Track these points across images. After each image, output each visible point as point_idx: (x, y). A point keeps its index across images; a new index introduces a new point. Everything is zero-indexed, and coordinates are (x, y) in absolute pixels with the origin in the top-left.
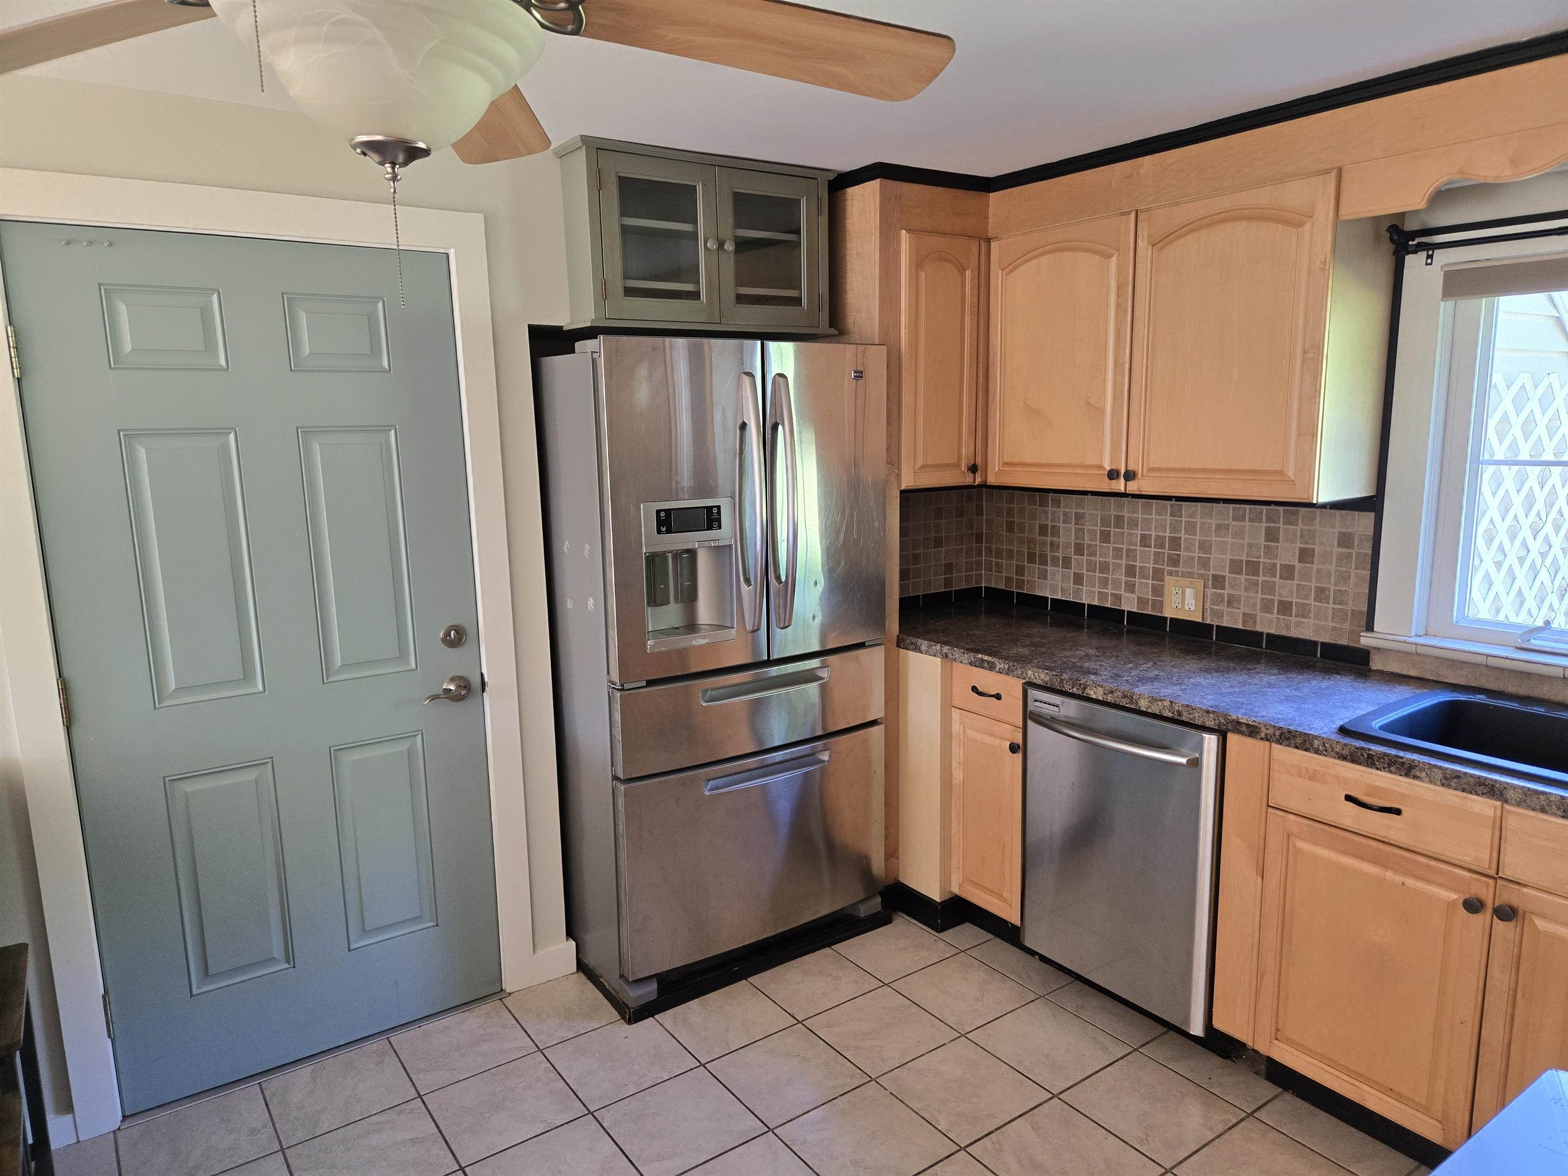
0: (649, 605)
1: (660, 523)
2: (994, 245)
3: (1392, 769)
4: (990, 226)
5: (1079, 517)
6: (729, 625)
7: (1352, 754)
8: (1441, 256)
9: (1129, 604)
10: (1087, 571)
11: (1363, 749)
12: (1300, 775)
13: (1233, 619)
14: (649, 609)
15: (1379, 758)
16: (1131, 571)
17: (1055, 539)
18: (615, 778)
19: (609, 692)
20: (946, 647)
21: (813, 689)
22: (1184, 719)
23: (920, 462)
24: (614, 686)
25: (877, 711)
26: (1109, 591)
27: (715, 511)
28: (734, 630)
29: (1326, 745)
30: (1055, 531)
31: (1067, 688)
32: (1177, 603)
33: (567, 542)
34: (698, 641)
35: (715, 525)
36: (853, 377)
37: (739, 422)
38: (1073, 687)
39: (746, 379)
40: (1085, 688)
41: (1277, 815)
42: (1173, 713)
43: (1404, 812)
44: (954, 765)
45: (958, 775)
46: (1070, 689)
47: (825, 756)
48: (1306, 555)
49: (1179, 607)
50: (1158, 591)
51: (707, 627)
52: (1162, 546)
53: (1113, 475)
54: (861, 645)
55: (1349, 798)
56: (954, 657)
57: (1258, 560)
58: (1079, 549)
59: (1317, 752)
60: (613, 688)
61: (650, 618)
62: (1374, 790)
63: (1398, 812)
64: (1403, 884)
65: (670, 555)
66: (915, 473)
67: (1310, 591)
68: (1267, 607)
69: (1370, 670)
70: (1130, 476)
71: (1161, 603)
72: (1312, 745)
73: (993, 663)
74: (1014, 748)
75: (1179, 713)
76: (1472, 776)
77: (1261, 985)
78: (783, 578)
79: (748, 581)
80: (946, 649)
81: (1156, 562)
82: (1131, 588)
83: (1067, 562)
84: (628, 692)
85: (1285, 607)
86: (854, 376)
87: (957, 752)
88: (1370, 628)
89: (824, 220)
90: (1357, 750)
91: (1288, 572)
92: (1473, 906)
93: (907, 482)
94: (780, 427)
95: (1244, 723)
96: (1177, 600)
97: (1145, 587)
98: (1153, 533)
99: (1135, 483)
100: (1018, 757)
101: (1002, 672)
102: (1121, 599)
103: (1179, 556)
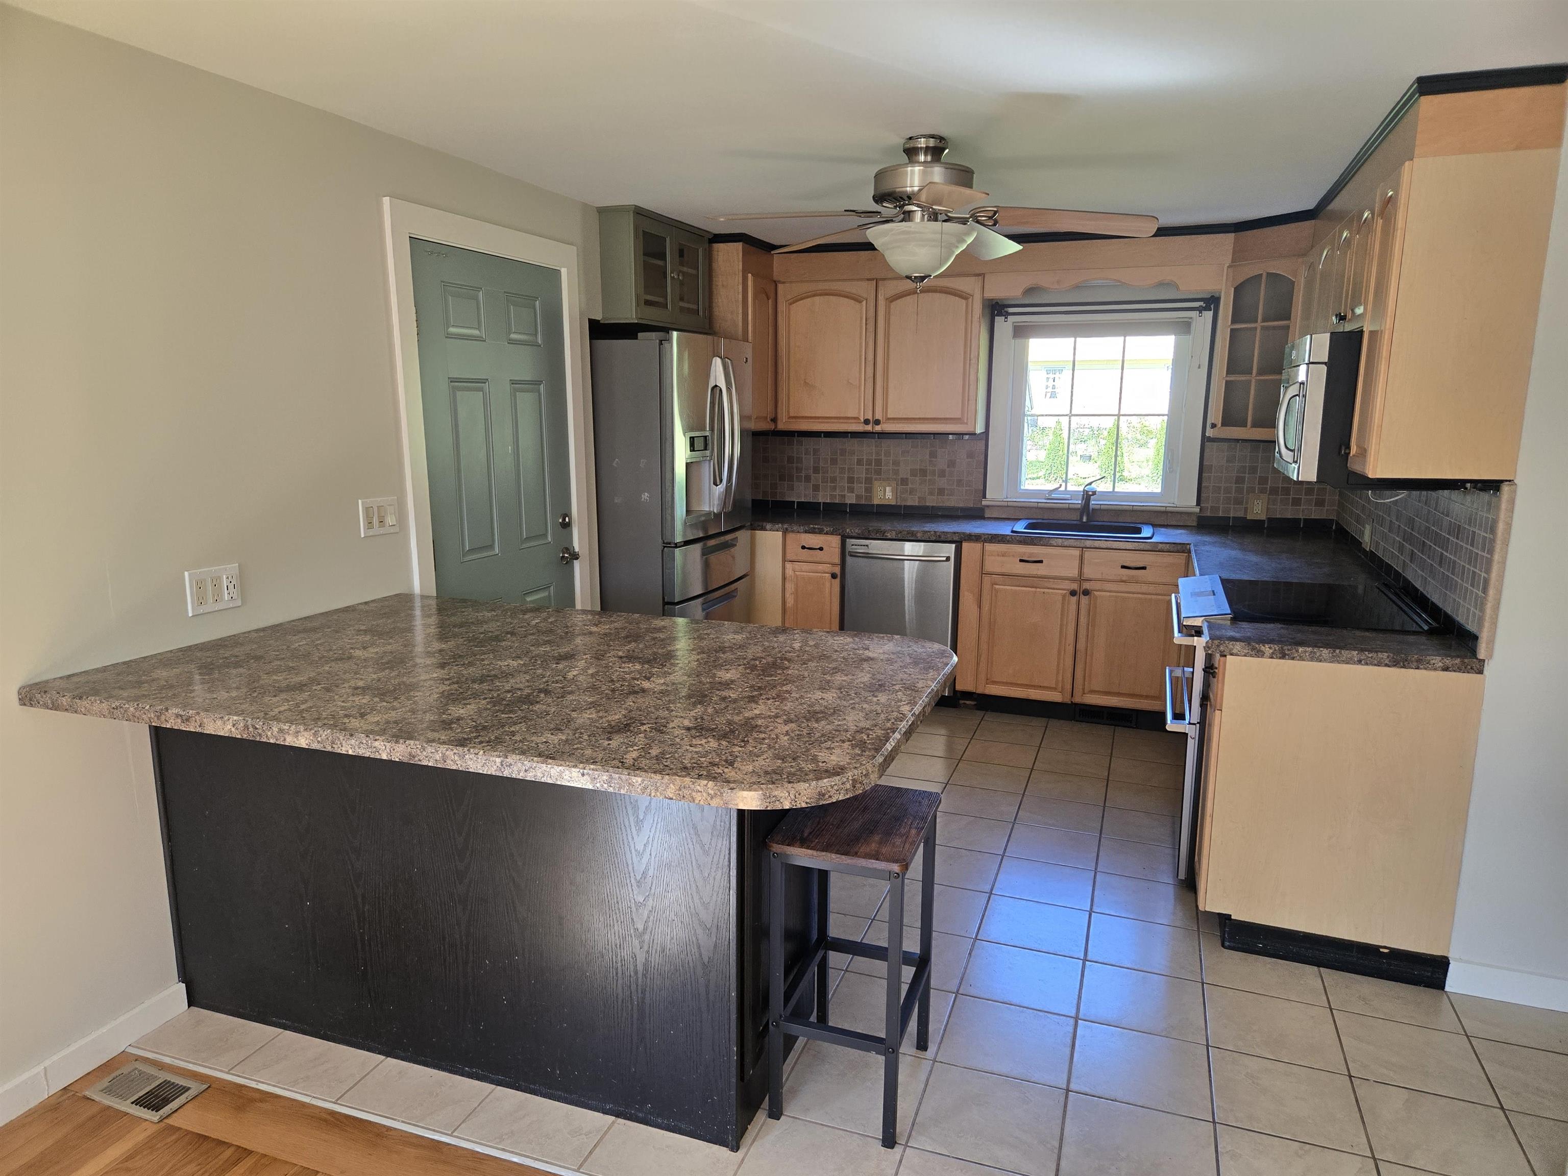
1: (691, 445)
2: (780, 286)
3: (1042, 543)
4: (775, 274)
5: (816, 451)
8: (1011, 319)
9: (851, 499)
10: (822, 482)
12: (998, 555)
13: (912, 501)
15: (1036, 539)
16: (851, 480)
17: (799, 465)
18: (668, 603)
19: (663, 550)
20: (786, 525)
22: (942, 539)
25: (743, 570)
26: (837, 492)
27: (707, 438)
29: (1013, 538)
30: (800, 460)
31: (872, 535)
32: (881, 496)
33: (617, 460)
35: (707, 447)
38: (876, 534)
39: (719, 360)
40: (884, 533)
41: (987, 577)
42: (936, 537)
43: (1044, 562)
44: (789, 595)
45: (790, 601)
49: (882, 498)
50: (869, 490)
52: (870, 464)
54: (738, 528)
55: (1021, 561)
56: (792, 530)
57: (926, 468)
58: (816, 470)
59: (1010, 543)
60: (669, 547)
62: (1031, 554)
63: (1041, 562)
64: (1044, 592)
67: (954, 482)
68: (931, 493)
69: (986, 517)
70: (877, 422)
71: (871, 497)
72: (1006, 539)
74: (834, 576)
75: (940, 536)
77: (980, 661)
79: (716, 483)
81: (866, 474)
82: (851, 490)
83: (808, 479)
84: (679, 548)
85: (941, 492)
86: (745, 361)
87: (790, 587)
88: (984, 496)
89: (706, 263)
90: (1022, 540)
91: (942, 474)
92: (1073, 593)
95: (972, 536)
96: (881, 494)
97: (860, 489)
98: (865, 458)
99: (879, 426)
100: (838, 581)
101: (827, 533)
102: (845, 497)
103: (881, 469)
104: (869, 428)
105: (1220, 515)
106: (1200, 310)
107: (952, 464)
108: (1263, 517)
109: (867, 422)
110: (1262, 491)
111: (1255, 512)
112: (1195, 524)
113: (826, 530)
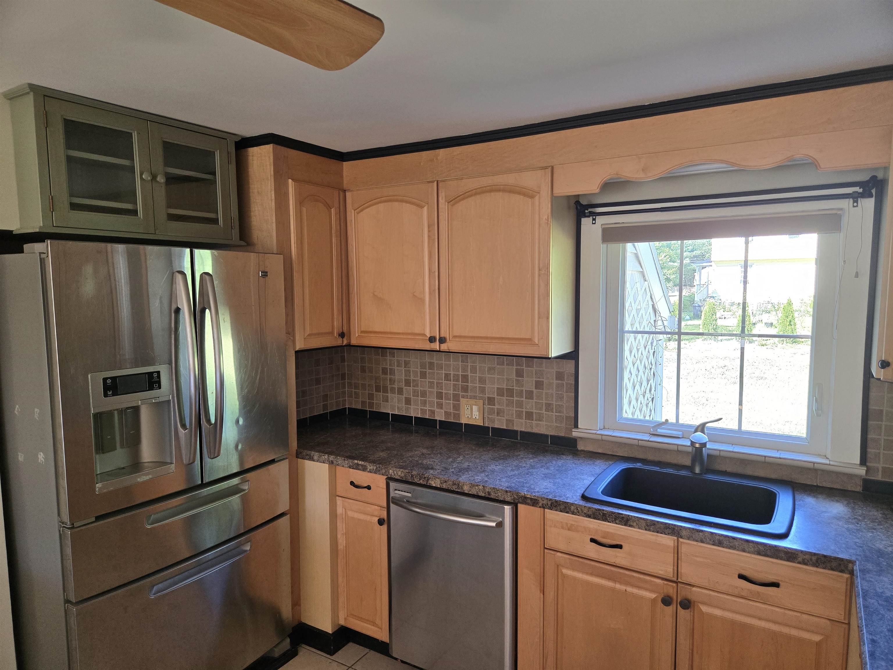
0: (97, 452)
1: (106, 388)
2: (348, 194)
3: (617, 521)
4: (345, 182)
5: (407, 364)
6: (169, 461)
7: (594, 514)
8: (600, 220)
9: (440, 416)
10: (413, 396)
11: (599, 510)
12: (563, 528)
13: (500, 423)
14: (97, 456)
15: (610, 516)
16: (440, 395)
17: (392, 376)
18: (67, 601)
19: (60, 531)
20: (332, 457)
21: (235, 499)
22: (492, 497)
23: (308, 332)
24: (64, 525)
25: (283, 506)
26: (427, 408)
27: (155, 375)
28: (173, 465)
29: (579, 509)
30: (392, 372)
31: (416, 480)
32: (468, 414)
33: (17, 406)
34: (142, 478)
35: (156, 386)
36: (260, 275)
37: (174, 307)
38: (420, 480)
39: (179, 277)
40: (428, 480)
41: (551, 553)
42: (485, 493)
43: (624, 547)
44: (339, 536)
45: (342, 541)
46: (418, 481)
47: (247, 547)
48: (539, 385)
49: (470, 417)
50: (457, 407)
51: (150, 465)
52: (457, 380)
53: (432, 340)
54: (273, 461)
55: (593, 540)
56: (337, 463)
57: (512, 388)
58: (408, 383)
59: (573, 513)
60: (64, 527)
61: (98, 462)
62: (606, 535)
63: (620, 547)
64: (626, 591)
65: (116, 412)
66: (305, 339)
67: (543, 405)
68: (519, 415)
69: (578, 450)
70: (442, 340)
72: (571, 509)
73: (365, 466)
74: (381, 522)
75: (489, 493)
76: (662, 523)
78: (213, 421)
79: (184, 426)
80: (332, 458)
81: (454, 390)
82: (440, 406)
83: (400, 391)
84: (79, 529)
85: (529, 415)
86: (262, 275)
87: (341, 527)
88: (576, 426)
89: (233, 168)
90: (596, 511)
91: (530, 395)
92: (667, 601)
93: (300, 345)
94: (207, 311)
95: (529, 498)
97: (448, 404)
98: (452, 373)
99: (449, 345)
100: (384, 528)
101: (371, 472)
102: (435, 413)
103: (468, 386)
104: (436, 346)
106: (855, 197)
112: (859, 489)
113: (370, 467)
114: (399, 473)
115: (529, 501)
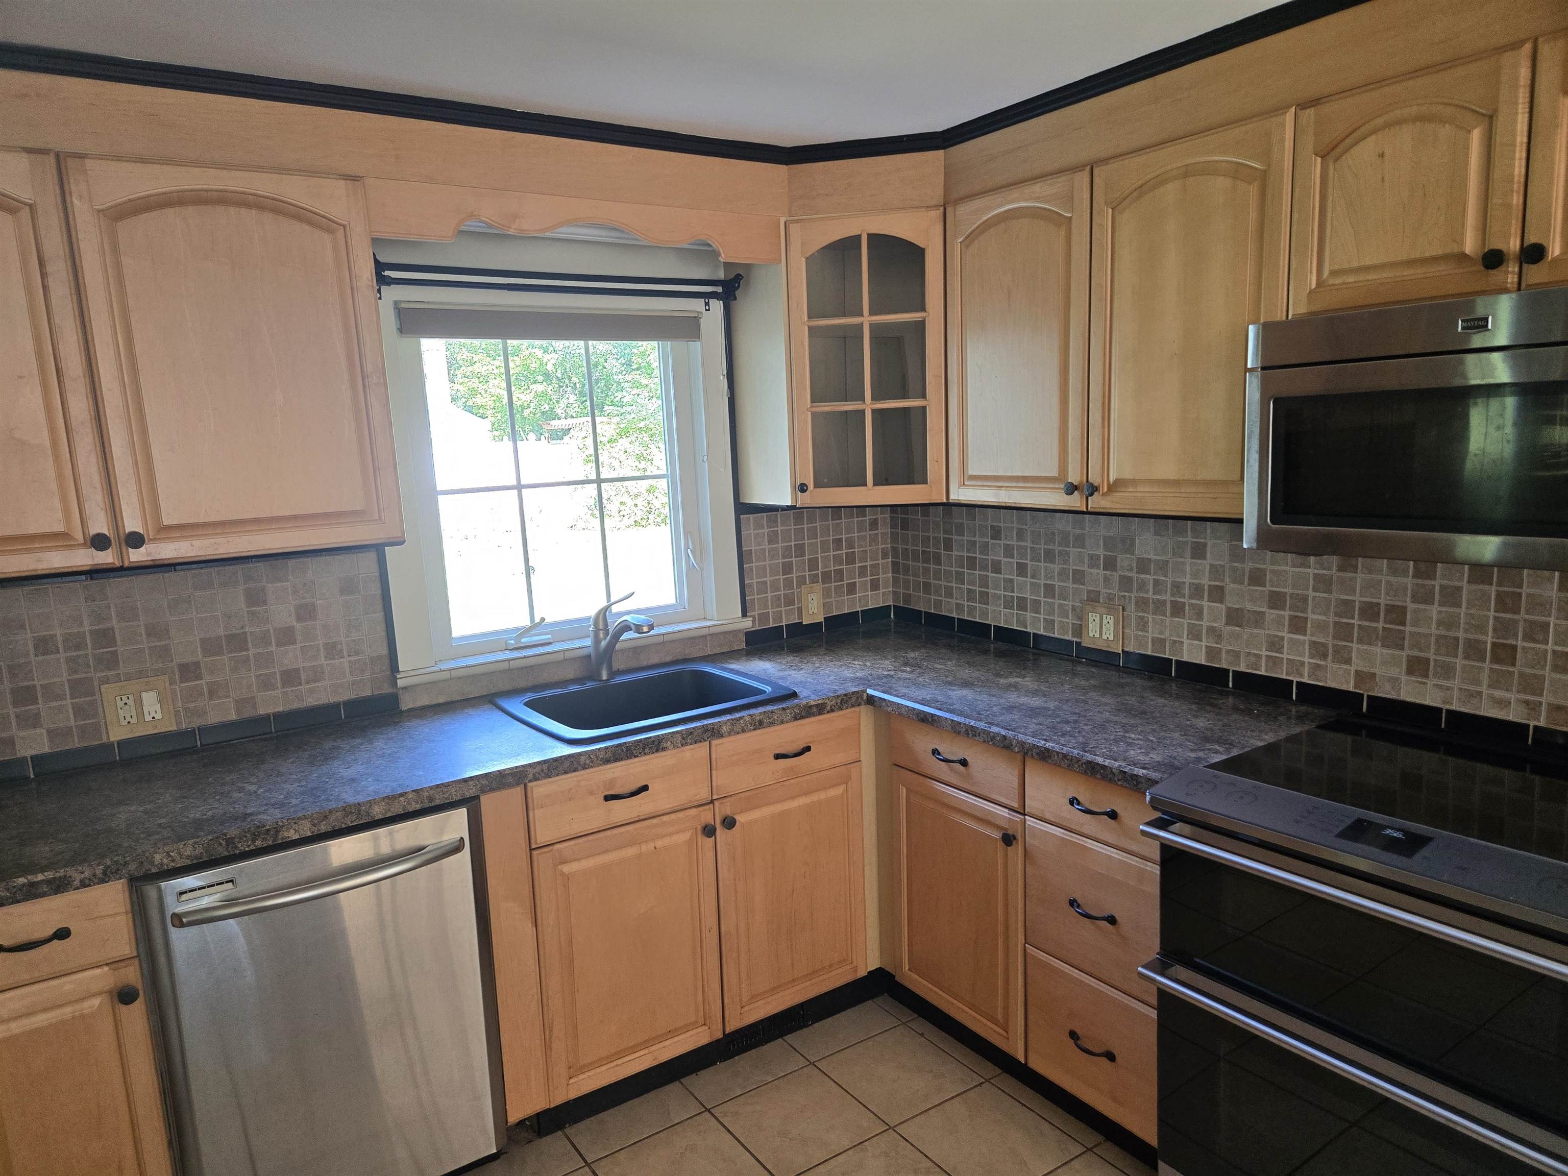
3: (647, 751)
7: (614, 755)
9: (33, 746)
11: (620, 745)
12: (560, 801)
13: (221, 712)
15: (636, 747)
16: (23, 696)
22: (438, 802)
31: (242, 847)
32: (128, 717)
38: (254, 841)
40: (277, 832)
41: (545, 853)
42: (422, 802)
43: (650, 787)
46: (249, 846)
49: (133, 721)
50: (88, 711)
52: (79, 646)
55: (608, 798)
57: (242, 631)
59: (584, 768)
62: (625, 780)
63: (645, 788)
64: (655, 848)
67: (318, 650)
68: (266, 683)
70: (136, 540)
71: (97, 726)
72: (579, 763)
74: (120, 999)
76: (698, 728)
77: (550, 1038)
81: (72, 671)
82: (30, 720)
85: (291, 677)
88: (397, 669)
90: (616, 749)
91: (287, 637)
92: (708, 831)
96: (127, 713)
97: (59, 712)
98: (58, 632)
99: (142, 549)
100: (138, 1008)
101: (84, 884)
102: (13, 743)
103: (115, 653)
104: (106, 558)
105: (771, 625)
106: (706, 298)
107: (306, 612)
108: (820, 619)
109: (100, 542)
110: (814, 579)
111: (811, 612)
112: (744, 646)
113: (77, 878)
114: (188, 851)
115: (510, 779)
